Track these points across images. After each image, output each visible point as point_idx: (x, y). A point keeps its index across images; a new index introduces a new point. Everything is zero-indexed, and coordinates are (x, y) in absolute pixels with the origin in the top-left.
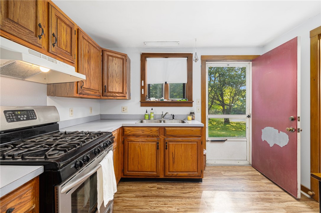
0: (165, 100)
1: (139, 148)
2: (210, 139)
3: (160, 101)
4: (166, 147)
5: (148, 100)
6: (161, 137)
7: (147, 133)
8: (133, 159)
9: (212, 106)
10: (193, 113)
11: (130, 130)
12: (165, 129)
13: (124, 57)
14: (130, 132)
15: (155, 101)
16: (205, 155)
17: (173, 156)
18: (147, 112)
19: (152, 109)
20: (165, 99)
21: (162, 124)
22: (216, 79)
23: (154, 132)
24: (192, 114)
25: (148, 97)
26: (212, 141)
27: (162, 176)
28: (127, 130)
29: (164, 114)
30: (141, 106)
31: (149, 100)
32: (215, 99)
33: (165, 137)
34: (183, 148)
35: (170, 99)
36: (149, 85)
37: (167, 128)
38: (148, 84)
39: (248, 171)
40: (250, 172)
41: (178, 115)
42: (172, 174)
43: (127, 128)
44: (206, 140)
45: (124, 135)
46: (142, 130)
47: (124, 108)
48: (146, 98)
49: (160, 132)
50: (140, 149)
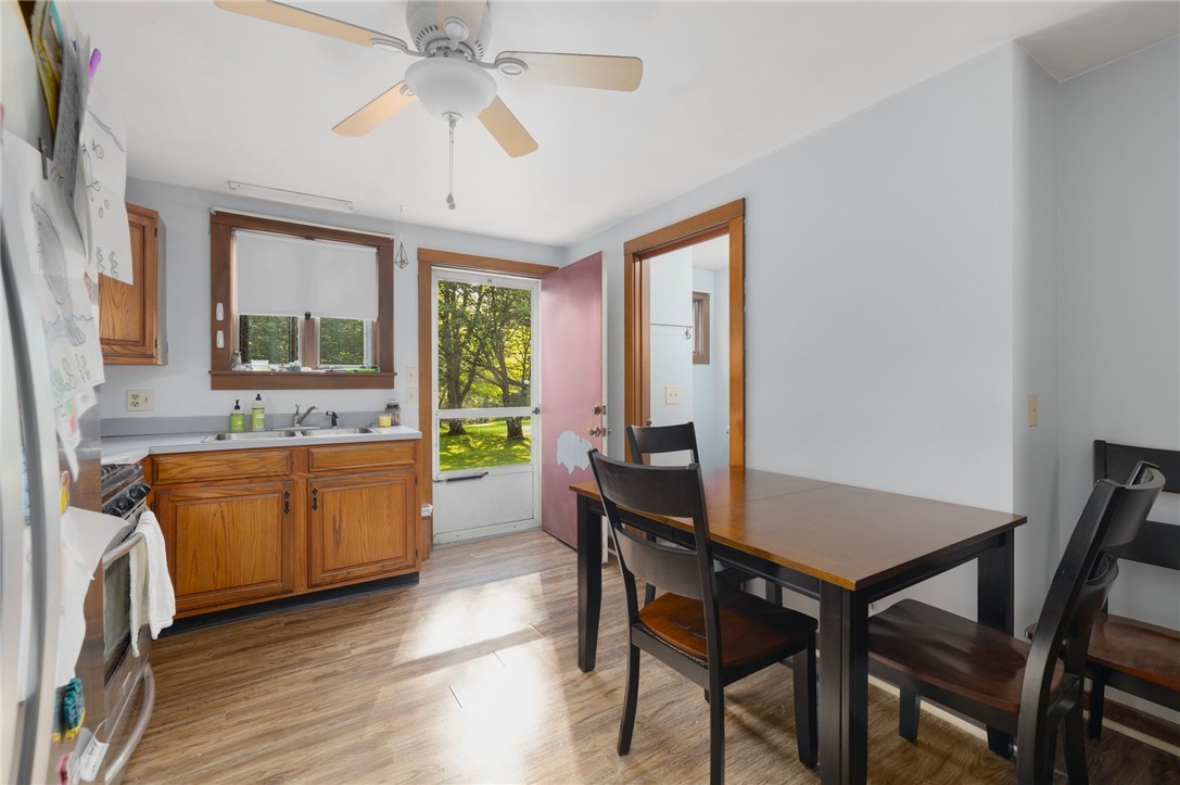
0: (303, 370)
1: (220, 519)
2: (444, 476)
3: (285, 370)
4: (313, 504)
5: (240, 367)
6: (296, 478)
7: (250, 469)
8: (195, 556)
9: (473, 385)
10: (396, 407)
11: (181, 465)
12: (309, 453)
13: (145, 222)
14: (182, 472)
15: (267, 370)
16: (430, 519)
17: (334, 525)
18: (237, 407)
19: (258, 398)
20: (304, 365)
21: (299, 439)
22: (485, 298)
23: (275, 464)
24: (392, 408)
25: (239, 359)
26: (449, 480)
27: (302, 590)
28: (168, 466)
29: (302, 411)
30: (215, 387)
31: (247, 370)
32: (480, 365)
33: (310, 475)
34: (364, 498)
35: (323, 366)
36: (244, 320)
37: (313, 450)
38: (241, 317)
39: (531, 540)
40: (536, 542)
41: (347, 415)
42: (333, 576)
43: (170, 460)
44: (434, 478)
45: (158, 483)
46: (230, 461)
47: (135, 397)
48: (233, 361)
49: (292, 463)
50: (223, 521)
